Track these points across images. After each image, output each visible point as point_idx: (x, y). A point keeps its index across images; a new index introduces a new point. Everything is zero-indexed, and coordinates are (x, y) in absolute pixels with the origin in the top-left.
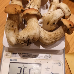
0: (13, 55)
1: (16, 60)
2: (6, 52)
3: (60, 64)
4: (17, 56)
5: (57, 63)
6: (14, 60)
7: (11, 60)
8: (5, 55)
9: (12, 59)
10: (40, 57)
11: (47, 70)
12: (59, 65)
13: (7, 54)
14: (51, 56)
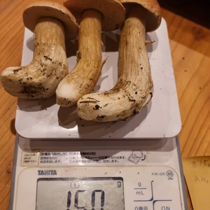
0: (45, 158)
1: (55, 173)
2: (25, 153)
3: (172, 175)
4: (56, 161)
5: (163, 174)
6: (47, 173)
7: (41, 173)
8: (23, 160)
9: (44, 169)
10: (118, 160)
11: (138, 193)
12: (170, 179)
13: (29, 157)
14: (145, 156)
